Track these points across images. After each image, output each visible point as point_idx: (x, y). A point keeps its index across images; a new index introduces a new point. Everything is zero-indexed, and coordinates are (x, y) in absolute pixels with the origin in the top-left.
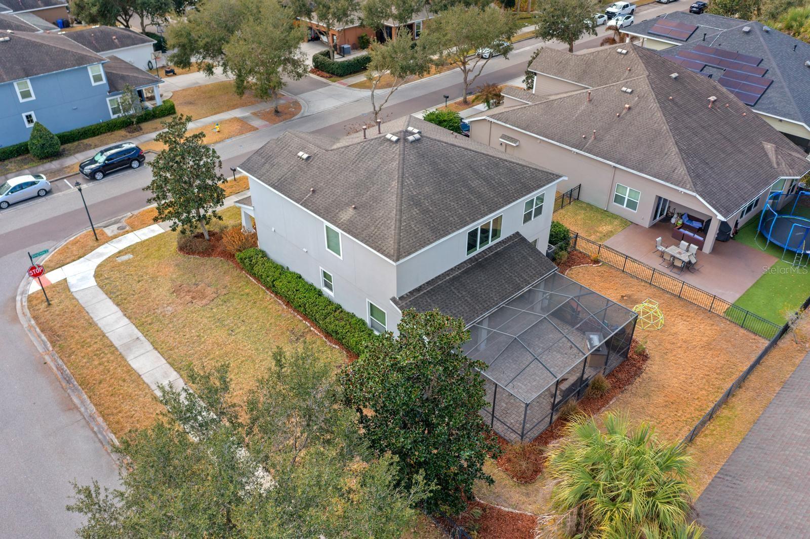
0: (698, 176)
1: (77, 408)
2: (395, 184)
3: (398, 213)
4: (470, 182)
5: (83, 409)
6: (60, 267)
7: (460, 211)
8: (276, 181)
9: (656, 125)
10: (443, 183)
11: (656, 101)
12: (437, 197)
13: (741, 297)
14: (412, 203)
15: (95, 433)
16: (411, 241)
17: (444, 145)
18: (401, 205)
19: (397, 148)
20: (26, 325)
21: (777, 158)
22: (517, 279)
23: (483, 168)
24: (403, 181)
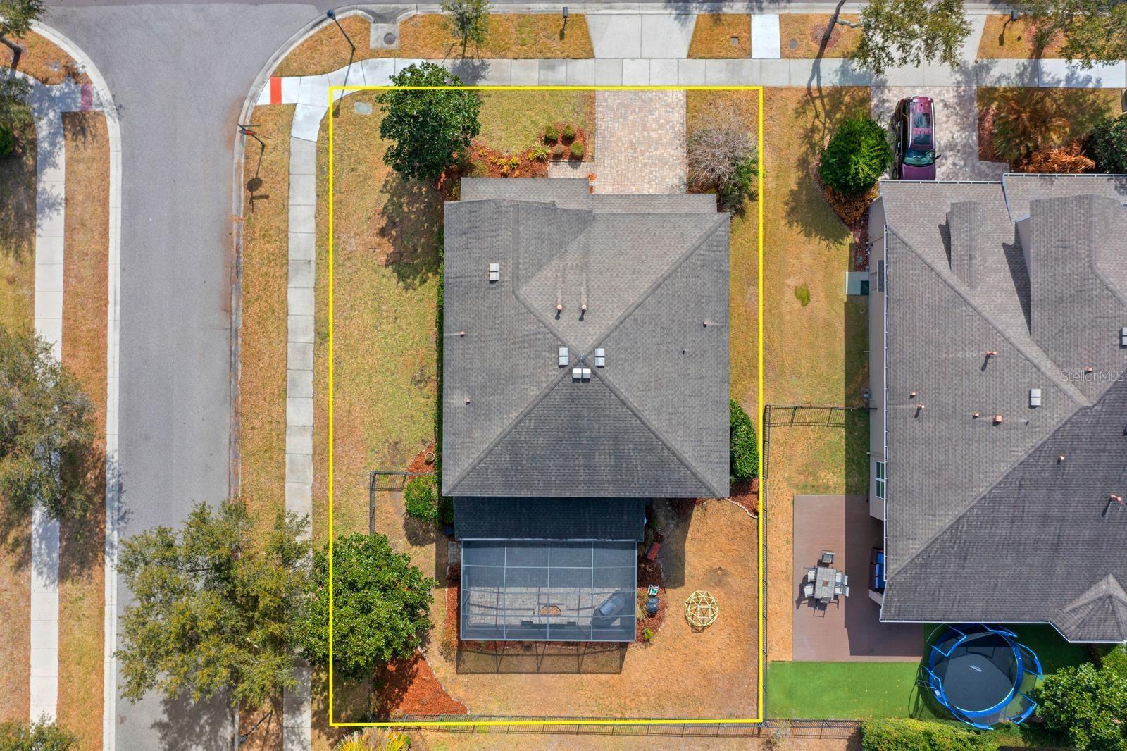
0: (925, 565)
1: (231, 314)
2: (514, 415)
3: (487, 451)
4: (597, 454)
5: (234, 317)
6: (299, 76)
7: (553, 479)
8: (453, 276)
9: (982, 476)
10: (564, 442)
11: (1030, 452)
12: (543, 453)
13: (813, 663)
14: (510, 447)
15: (231, 351)
16: (475, 484)
17: (613, 397)
18: (497, 445)
19: (558, 374)
20: (236, 160)
21: (1086, 605)
22: (588, 528)
23: (630, 446)
24: (522, 420)
